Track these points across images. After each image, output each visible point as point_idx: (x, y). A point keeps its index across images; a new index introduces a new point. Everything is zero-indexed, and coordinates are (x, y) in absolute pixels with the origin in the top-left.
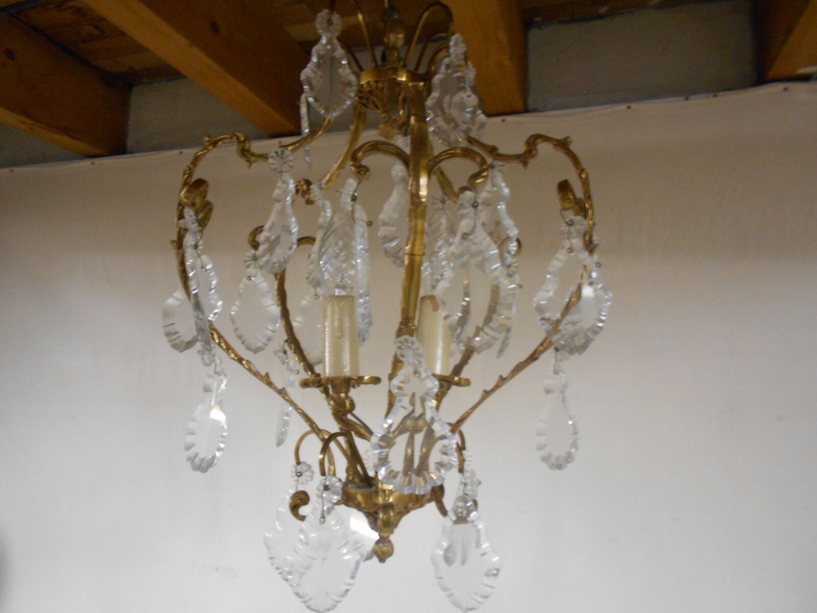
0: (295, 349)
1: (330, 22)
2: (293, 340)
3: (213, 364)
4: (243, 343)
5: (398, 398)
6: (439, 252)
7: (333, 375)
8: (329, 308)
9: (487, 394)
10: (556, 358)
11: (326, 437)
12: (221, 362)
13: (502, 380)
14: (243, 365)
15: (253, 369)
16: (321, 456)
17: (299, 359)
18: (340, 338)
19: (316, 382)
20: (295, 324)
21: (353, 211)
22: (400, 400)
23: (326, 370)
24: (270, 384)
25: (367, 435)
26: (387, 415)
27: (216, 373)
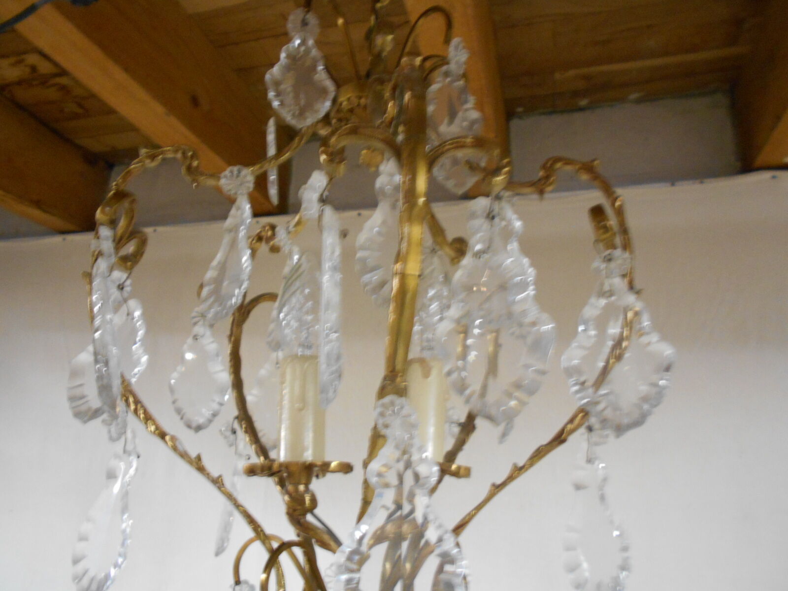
0: (246, 428)
1: (305, 23)
2: (245, 418)
3: (123, 440)
4: (182, 418)
5: (377, 491)
6: (430, 305)
7: (289, 459)
8: (289, 371)
9: (497, 488)
10: (588, 440)
11: (275, 545)
12: (134, 437)
13: (518, 471)
14: (166, 442)
15: (180, 447)
16: (264, 576)
17: (250, 440)
18: (301, 410)
19: (268, 469)
20: (250, 399)
21: (320, 217)
22: (381, 495)
23: (282, 455)
24: (201, 469)
25: (332, 544)
26: (360, 518)
27: (125, 451)
